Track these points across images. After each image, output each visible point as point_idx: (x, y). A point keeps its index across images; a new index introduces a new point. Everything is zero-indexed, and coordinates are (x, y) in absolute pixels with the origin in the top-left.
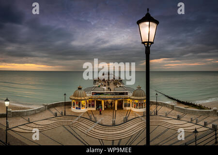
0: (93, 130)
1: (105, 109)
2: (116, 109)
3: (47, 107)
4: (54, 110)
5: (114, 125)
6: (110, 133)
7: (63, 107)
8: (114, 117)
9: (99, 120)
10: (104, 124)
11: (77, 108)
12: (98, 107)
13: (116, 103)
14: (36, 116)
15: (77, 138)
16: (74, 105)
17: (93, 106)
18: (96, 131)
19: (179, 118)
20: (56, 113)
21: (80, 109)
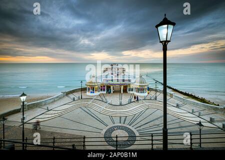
0: (105, 108)
1: (113, 92)
2: (122, 92)
3: (65, 94)
4: (72, 96)
5: (121, 105)
6: (118, 111)
7: (80, 93)
8: (121, 99)
9: (109, 101)
10: (113, 104)
11: (91, 92)
12: (108, 90)
13: (122, 87)
14: (55, 103)
15: (92, 116)
16: (89, 90)
17: (104, 90)
18: (107, 109)
19: (178, 106)
20: (74, 98)
21: (93, 92)
